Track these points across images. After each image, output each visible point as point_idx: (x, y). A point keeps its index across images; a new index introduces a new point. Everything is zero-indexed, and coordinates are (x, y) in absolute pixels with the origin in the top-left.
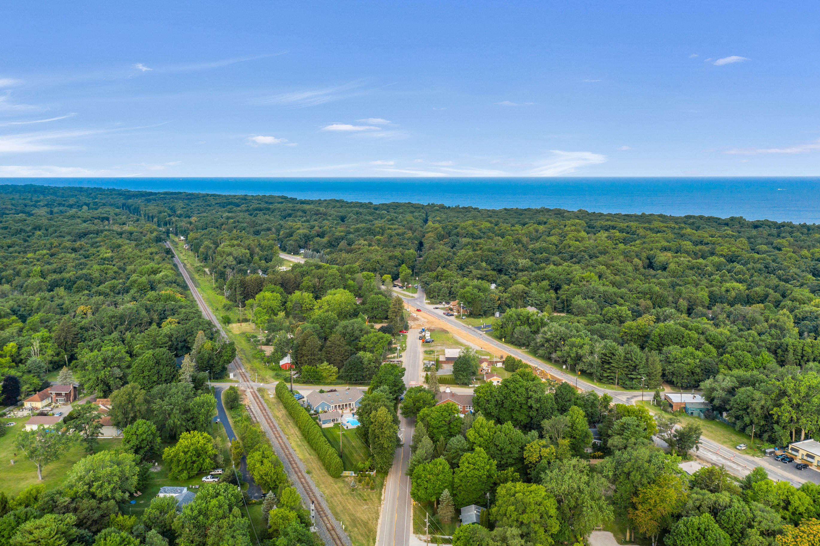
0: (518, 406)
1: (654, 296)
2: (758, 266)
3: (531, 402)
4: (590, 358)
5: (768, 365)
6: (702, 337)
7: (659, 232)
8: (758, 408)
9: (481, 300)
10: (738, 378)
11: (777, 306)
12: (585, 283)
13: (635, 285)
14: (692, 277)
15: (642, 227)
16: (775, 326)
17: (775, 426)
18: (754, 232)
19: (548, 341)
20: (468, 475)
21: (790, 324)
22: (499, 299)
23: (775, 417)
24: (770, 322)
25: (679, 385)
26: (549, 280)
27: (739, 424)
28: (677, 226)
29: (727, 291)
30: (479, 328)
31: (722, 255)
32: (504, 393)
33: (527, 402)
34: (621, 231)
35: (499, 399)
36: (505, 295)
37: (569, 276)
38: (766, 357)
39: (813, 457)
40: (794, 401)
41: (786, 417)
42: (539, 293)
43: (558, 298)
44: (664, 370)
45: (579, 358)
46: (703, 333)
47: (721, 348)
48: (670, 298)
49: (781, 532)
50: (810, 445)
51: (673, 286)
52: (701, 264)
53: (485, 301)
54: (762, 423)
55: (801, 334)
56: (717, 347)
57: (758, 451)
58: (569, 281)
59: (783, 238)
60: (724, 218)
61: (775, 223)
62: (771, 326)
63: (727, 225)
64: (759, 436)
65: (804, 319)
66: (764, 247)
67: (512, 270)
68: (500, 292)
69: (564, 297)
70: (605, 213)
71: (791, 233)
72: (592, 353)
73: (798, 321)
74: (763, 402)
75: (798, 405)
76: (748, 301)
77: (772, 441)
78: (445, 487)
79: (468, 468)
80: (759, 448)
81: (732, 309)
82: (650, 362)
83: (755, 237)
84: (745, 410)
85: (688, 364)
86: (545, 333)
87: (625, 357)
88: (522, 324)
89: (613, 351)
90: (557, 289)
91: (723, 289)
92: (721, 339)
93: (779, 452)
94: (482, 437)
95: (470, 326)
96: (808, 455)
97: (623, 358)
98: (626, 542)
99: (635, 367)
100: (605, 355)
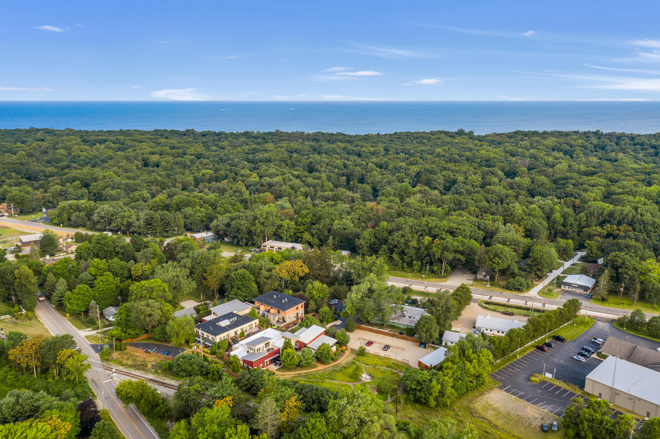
0: (109, 254)
1: (160, 183)
2: (216, 159)
3: (118, 249)
4: (138, 223)
5: (241, 210)
6: (201, 201)
7: (142, 142)
8: (244, 229)
9: (28, 201)
10: (229, 217)
11: (234, 180)
12: (108, 179)
13: (144, 178)
14: (178, 169)
15: (128, 139)
16: (237, 191)
17: (254, 237)
18: (205, 139)
19: (102, 218)
20: (104, 289)
21: (244, 189)
22: (43, 198)
23: (253, 231)
24: (233, 190)
25: (196, 230)
26: (80, 180)
27: (236, 241)
28: (153, 137)
29: (203, 175)
30: (36, 221)
31: (191, 155)
32: (97, 247)
33: (115, 249)
34: (114, 143)
35: (95, 251)
36: (48, 195)
37: (93, 176)
38: (239, 206)
39: (273, 247)
40: (262, 221)
41: (258, 231)
42: (74, 190)
43: (90, 193)
44: (185, 223)
45: (130, 225)
46: (201, 199)
47: (213, 205)
48: (170, 184)
49: (274, 268)
50: (270, 243)
51: (168, 176)
52: (181, 161)
53: (32, 201)
54: (247, 236)
55: (250, 194)
56: (211, 206)
57: (247, 252)
58: (96, 180)
59: (223, 142)
60: (181, 131)
61: (215, 133)
62: (234, 192)
63: (185, 135)
64: (246, 245)
65: (250, 186)
66: (214, 148)
67: (41, 176)
68: (42, 193)
69: (95, 191)
70: (90, 131)
71: (226, 138)
72: (138, 220)
73: (247, 187)
74: (246, 225)
75: (263, 223)
76: (217, 180)
77: (253, 245)
78: (91, 300)
79: (103, 285)
80: (248, 250)
81: (210, 185)
82: (177, 219)
83: (206, 142)
84: (238, 232)
85: (199, 216)
86: (99, 213)
87: (161, 218)
88: (75, 211)
89: (152, 216)
90: (87, 186)
91: (201, 174)
92: (212, 200)
93: (257, 250)
94: (101, 269)
95: (26, 221)
96: (271, 247)
97: (159, 219)
98: (201, 301)
99: (168, 224)
100: (147, 220)
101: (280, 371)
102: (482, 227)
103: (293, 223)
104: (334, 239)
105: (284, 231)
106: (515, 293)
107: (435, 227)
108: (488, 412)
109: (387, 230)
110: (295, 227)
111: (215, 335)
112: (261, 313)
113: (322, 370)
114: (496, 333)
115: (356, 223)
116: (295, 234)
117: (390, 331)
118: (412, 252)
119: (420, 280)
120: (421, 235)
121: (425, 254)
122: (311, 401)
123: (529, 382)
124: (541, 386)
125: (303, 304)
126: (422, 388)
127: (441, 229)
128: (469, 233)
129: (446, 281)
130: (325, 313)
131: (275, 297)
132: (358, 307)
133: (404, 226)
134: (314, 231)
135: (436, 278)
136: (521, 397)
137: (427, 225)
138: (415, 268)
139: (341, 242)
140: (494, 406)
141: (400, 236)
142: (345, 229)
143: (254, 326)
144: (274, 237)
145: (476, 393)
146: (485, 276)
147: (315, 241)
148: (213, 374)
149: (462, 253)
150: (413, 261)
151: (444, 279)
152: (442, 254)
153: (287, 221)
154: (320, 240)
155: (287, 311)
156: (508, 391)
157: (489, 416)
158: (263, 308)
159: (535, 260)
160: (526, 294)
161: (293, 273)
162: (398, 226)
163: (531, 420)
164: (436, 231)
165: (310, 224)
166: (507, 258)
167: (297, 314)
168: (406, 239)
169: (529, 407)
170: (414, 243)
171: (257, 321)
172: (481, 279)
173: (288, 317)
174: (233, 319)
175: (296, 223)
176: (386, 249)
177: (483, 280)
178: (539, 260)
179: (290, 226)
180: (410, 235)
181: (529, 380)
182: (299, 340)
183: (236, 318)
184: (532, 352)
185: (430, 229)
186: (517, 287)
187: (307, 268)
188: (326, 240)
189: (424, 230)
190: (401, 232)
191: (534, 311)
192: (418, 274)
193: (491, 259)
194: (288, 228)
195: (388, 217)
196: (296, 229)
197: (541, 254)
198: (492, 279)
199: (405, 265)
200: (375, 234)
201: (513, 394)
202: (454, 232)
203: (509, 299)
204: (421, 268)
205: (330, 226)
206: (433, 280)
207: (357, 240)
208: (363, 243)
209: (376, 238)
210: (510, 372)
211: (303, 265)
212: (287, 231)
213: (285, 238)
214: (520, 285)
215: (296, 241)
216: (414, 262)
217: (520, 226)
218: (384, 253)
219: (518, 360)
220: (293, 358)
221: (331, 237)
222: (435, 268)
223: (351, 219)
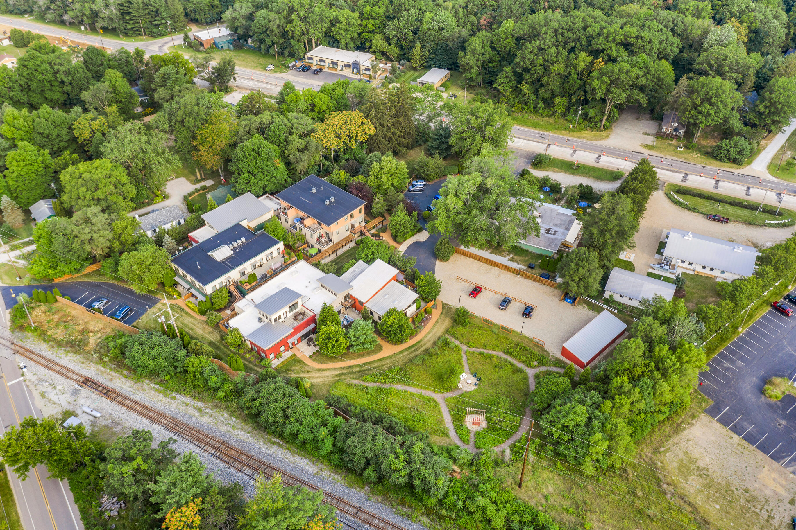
0: (48, 85)
3: (61, 77)
4: (107, 12)
8: (275, 28)
17: (292, 41)
20: (22, 173)
23: (290, 33)
25: (203, 21)
27: (263, 47)
32: (25, 74)
33: (56, 78)
35: (22, 83)
39: (324, 61)
40: (301, 15)
41: (298, 31)
44: (185, 9)
45: (95, 15)
49: (313, 131)
50: (320, 51)
54: (282, 41)
57: (283, 68)
64: (281, 54)
72: (107, 6)
74: (277, 22)
75: (305, 18)
77: (292, 55)
79: (18, 166)
80: (283, 65)
82: (169, 4)
84: (265, 32)
93: (299, 64)
94: (20, 130)
96: (321, 61)
97: (141, 5)
98: (198, 181)
99: (157, 12)
100: (122, 5)
101: (315, 360)
102: (679, 30)
103: (356, 15)
104: (423, 47)
105: (342, 32)
106: (728, 167)
107: (599, 34)
108: (690, 478)
109: (513, 36)
110: (359, 22)
111: (205, 282)
112: (290, 221)
113: (390, 357)
114: (699, 269)
115: (461, 16)
116: (360, 34)
117: (512, 260)
118: (555, 83)
119: (563, 135)
120: (572, 50)
121: (577, 86)
122: (363, 461)
123: (763, 398)
124: (784, 409)
125: (362, 206)
126: (573, 439)
127: (610, 39)
128: (658, 46)
129: (607, 137)
130: (400, 225)
131: (314, 191)
132: (457, 220)
133: (544, 30)
134: (391, 33)
135: (592, 129)
136: (750, 439)
137: (585, 29)
138: (556, 108)
139: (434, 53)
140: (701, 464)
141: (535, 51)
142: (442, 29)
143: (275, 254)
144: (327, 40)
145: (668, 429)
146: (676, 130)
147: (393, 51)
148: (194, 376)
149: (642, 89)
150: (555, 97)
151: (605, 133)
152: (608, 91)
153: (347, 12)
154: (401, 48)
155: (333, 225)
156: (724, 422)
157: (692, 491)
158: (293, 213)
159: (773, 104)
160: (745, 170)
161: (348, 136)
162: (532, 28)
163: (772, 504)
164: (599, 43)
165: (384, 18)
166: (725, 105)
167: (353, 226)
168: (546, 57)
169: (767, 468)
170: (559, 68)
171: (281, 245)
172: (668, 134)
173: (335, 233)
174: (239, 242)
175: (361, 14)
176: (510, 74)
177: (673, 137)
178: (779, 106)
179: (352, 21)
180: (553, 50)
181: (762, 392)
182: (351, 293)
183: (243, 239)
184: (764, 317)
185: (590, 38)
186: (733, 155)
187: (372, 126)
188: (411, 48)
189: (579, 40)
190: (538, 43)
191: (763, 211)
192: (562, 121)
193: (695, 107)
194: (349, 24)
195: (517, 6)
196: (361, 25)
197: (786, 94)
198: (689, 135)
199: (541, 105)
200: (492, 42)
201: (736, 430)
202: (632, 44)
203: (717, 181)
204: (568, 109)
205: (418, 24)
206: (587, 133)
207: (461, 54)
208: (472, 62)
209: (493, 48)
210: (727, 369)
211: (365, 121)
212: (346, 30)
213: (343, 42)
214: (739, 153)
215: (361, 48)
216: (557, 100)
217: (741, 22)
218: (506, 81)
219: (741, 339)
220: (337, 341)
221: (418, 45)
222: (592, 113)
223: (453, 7)
